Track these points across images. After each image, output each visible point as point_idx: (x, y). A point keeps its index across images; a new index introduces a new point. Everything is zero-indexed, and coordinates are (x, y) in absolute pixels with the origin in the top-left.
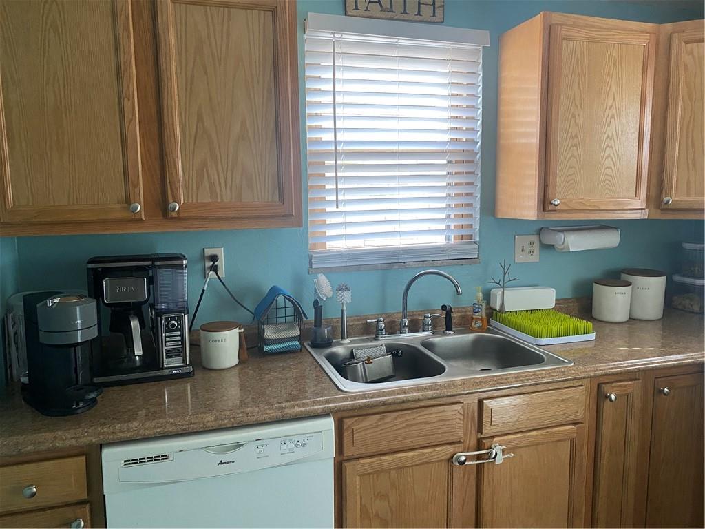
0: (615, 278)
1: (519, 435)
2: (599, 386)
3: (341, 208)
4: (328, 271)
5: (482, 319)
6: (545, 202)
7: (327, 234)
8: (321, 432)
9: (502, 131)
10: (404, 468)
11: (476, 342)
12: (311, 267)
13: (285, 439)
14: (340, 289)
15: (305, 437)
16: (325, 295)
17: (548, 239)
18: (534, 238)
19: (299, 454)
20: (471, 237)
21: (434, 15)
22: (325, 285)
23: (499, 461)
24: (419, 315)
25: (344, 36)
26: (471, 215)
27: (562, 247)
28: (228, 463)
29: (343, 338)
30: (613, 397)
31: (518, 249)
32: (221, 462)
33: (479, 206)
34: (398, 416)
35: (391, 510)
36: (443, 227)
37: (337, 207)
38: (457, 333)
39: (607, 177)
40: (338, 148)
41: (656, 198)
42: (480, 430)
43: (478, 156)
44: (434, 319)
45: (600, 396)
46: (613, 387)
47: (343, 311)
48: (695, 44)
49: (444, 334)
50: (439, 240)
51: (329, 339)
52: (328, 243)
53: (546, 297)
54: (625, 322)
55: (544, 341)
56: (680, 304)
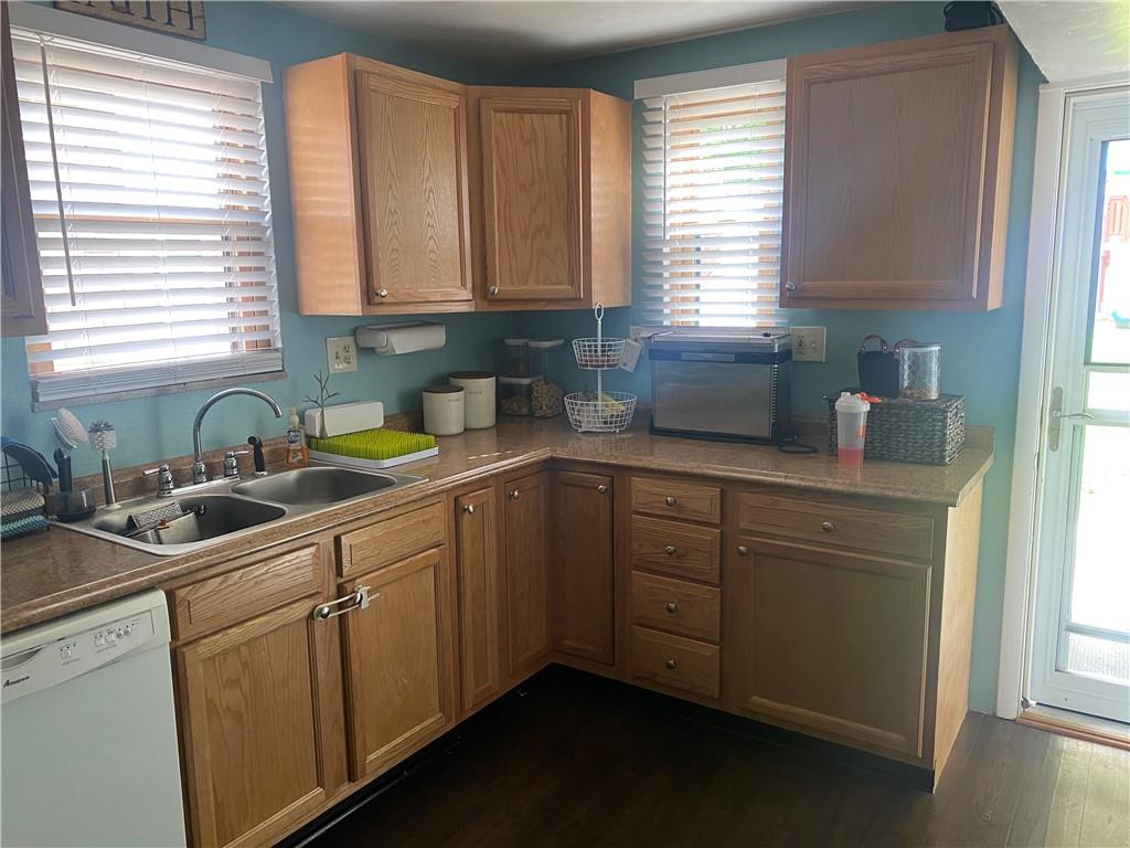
0: (444, 384)
1: (383, 571)
2: (456, 499)
3: (80, 306)
4: (71, 405)
5: (302, 450)
6: (369, 294)
7: (53, 348)
8: (149, 611)
9: (298, 199)
10: (256, 639)
11: (301, 480)
12: (38, 401)
13: (100, 630)
14: (95, 429)
15: (128, 622)
16: (77, 440)
17: (367, 340)
18: (349, 340)
19: (123, 646)
20: (268, 343)
21: (192, 28)
22: (74, 425)
23: (365, 605)
24: (214, 457)
25: (56, 40)
26: (265, 313)
27: (383, 350)
28: (18, 681)
29: (108, 502)
30: (471, 508)
31: (331, 353)
32: (8, 683)
33: (277, 300)
34: (243, 574)
35: (245, 698)
36: (225, 330)
37: (74, 304)
38: (271, 472)
39: (432, 263)
40: (65, 213)
41: (482, 287)
42: (339, 573)
43: (268, 232)
44: (238, 458)
45: (458, 510)
46: (471, 498)
47: (104, 462)
48: (504, 114)
49: (254, 477)
50: (222, 350)
51: (89, 507)
52: (55, 362)
53: (371, 414)
54: (460, 434)
55: (387, 463)
56: (508, 409)
